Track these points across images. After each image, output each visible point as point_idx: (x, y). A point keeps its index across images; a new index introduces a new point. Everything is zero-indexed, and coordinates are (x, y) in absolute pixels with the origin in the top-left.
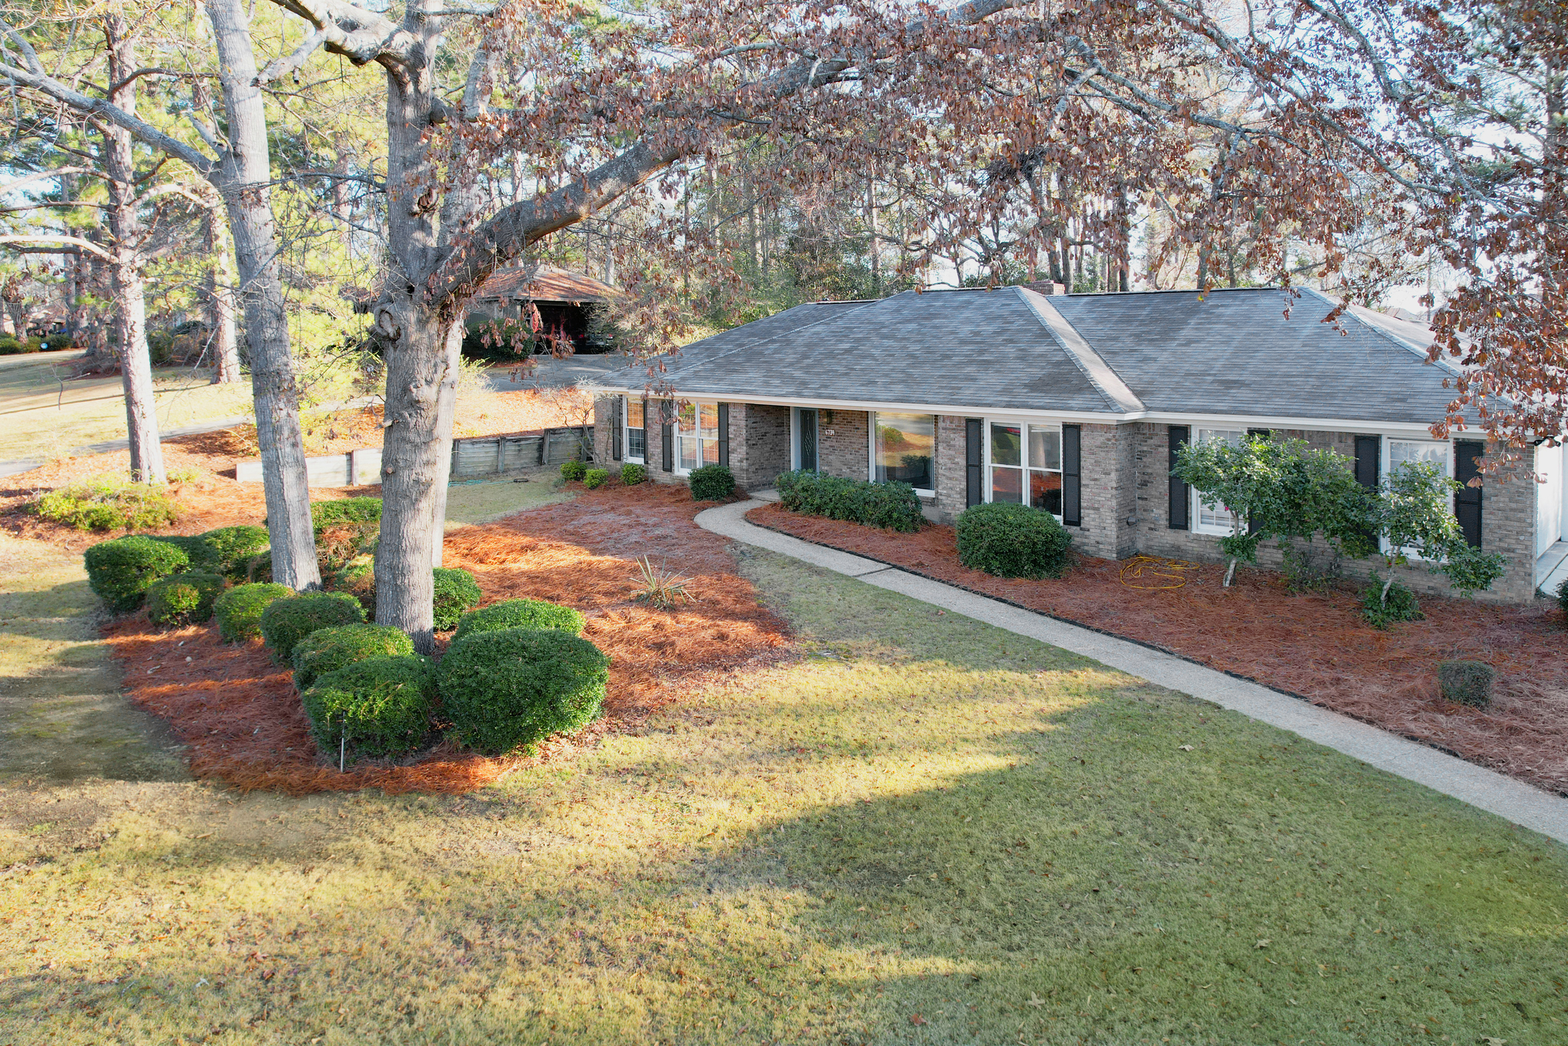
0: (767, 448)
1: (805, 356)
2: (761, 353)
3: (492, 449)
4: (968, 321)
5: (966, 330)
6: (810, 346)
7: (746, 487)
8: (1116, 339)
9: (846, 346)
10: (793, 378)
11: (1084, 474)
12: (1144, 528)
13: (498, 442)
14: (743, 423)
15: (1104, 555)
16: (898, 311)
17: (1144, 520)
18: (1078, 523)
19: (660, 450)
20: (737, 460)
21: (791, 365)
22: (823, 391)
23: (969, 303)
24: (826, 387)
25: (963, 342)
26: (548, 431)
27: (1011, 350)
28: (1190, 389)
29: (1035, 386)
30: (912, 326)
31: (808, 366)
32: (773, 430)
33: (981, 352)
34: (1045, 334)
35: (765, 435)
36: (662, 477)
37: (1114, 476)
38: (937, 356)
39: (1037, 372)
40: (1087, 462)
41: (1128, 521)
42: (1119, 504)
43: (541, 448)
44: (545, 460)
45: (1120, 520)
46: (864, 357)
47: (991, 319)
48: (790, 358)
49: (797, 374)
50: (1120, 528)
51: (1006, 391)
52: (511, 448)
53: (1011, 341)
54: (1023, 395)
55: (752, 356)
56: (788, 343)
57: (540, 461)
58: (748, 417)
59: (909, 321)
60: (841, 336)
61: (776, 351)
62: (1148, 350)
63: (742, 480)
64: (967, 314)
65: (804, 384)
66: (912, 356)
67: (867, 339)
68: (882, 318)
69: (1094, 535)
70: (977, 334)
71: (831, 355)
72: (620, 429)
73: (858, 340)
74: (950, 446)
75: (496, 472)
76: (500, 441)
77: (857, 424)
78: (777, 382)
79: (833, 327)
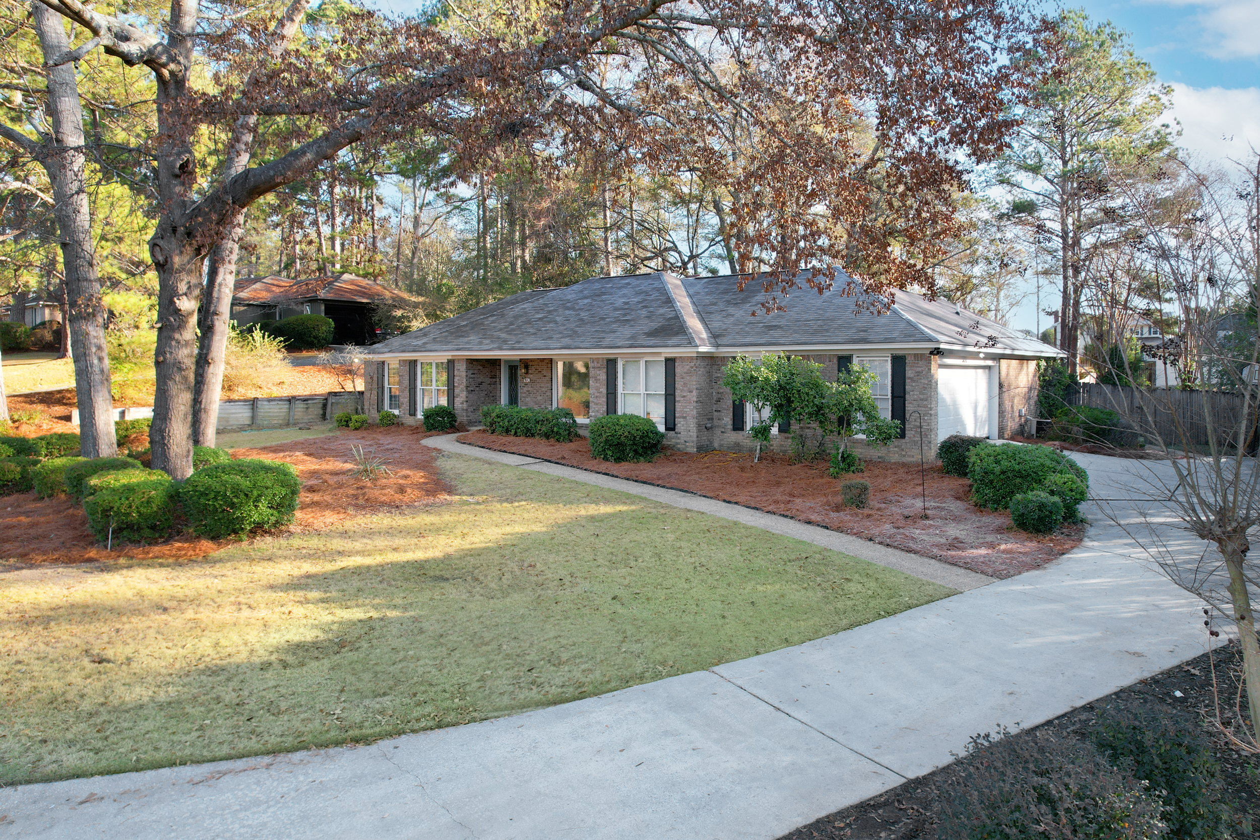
0: (483, 394)
1: (511, 324)
2: (482, 324)
3: (285, 406)
4: (624, 296)
5: (620, 302)
6: (516, 317)
7: (465, 422)
8: (715, 304)
9: (540, 316)
10: (499, 338)
11: (678, 393)
12: (718, 432)
13: (289, 400)
14: (464, 374)
15: (689, 450)
16: (581, 291)
17: (718, 426)
18: (673, 429)
19: (407, 400)
20: (460, 403)
21: (500, 330)
22: (517, 345)
23: (628, 284)
24: (519, 342)
25: (616, 309)
26: (330, 393)
27: (644, 312)
28: (748, 333)
29: (653, 334)
30: (586, 301)
31: (514, 330)
32: (488, 380)
33: (625, 315)
34: (669, 301)
35: (481, 384)
36: (409, 421)
37: (695, 393)
38: (597, 319)
39: (655, 325)
40: (679, 385)
41: (707, 425)
42: (698, 413)
43: (325, 406)
44: (328, 416)
45: (699, 425)
46: (549, 322)
47: (638, 294)
48: (502, 325)
49: (503, 335)
50: (699, 431)
51: (633, 337)
52: (300, 406)
53: (645, 307)
54: (642, 340)
55: (475, 326)
56: (503, 315)
57: (324, 417)
58: (468, 369)
59: (586, 298)
60: (538, 310)
61: (493, 322)
62: (731, 310)
63: (462, 418)
64: (625, 291)
65: (505, 341)
66: (582, 320)
67: (555, 310)
68: (569, 297)
69: (683, 436)
70: (626, 303)
71: (529, 322)
72: (383, 387)
73: (549, 312)
74: (597, 380)
75: (288, 425)
76: (291, 400)
77: (544, 372)
78: (488, 341)
79: (536, 304)
